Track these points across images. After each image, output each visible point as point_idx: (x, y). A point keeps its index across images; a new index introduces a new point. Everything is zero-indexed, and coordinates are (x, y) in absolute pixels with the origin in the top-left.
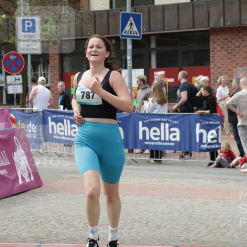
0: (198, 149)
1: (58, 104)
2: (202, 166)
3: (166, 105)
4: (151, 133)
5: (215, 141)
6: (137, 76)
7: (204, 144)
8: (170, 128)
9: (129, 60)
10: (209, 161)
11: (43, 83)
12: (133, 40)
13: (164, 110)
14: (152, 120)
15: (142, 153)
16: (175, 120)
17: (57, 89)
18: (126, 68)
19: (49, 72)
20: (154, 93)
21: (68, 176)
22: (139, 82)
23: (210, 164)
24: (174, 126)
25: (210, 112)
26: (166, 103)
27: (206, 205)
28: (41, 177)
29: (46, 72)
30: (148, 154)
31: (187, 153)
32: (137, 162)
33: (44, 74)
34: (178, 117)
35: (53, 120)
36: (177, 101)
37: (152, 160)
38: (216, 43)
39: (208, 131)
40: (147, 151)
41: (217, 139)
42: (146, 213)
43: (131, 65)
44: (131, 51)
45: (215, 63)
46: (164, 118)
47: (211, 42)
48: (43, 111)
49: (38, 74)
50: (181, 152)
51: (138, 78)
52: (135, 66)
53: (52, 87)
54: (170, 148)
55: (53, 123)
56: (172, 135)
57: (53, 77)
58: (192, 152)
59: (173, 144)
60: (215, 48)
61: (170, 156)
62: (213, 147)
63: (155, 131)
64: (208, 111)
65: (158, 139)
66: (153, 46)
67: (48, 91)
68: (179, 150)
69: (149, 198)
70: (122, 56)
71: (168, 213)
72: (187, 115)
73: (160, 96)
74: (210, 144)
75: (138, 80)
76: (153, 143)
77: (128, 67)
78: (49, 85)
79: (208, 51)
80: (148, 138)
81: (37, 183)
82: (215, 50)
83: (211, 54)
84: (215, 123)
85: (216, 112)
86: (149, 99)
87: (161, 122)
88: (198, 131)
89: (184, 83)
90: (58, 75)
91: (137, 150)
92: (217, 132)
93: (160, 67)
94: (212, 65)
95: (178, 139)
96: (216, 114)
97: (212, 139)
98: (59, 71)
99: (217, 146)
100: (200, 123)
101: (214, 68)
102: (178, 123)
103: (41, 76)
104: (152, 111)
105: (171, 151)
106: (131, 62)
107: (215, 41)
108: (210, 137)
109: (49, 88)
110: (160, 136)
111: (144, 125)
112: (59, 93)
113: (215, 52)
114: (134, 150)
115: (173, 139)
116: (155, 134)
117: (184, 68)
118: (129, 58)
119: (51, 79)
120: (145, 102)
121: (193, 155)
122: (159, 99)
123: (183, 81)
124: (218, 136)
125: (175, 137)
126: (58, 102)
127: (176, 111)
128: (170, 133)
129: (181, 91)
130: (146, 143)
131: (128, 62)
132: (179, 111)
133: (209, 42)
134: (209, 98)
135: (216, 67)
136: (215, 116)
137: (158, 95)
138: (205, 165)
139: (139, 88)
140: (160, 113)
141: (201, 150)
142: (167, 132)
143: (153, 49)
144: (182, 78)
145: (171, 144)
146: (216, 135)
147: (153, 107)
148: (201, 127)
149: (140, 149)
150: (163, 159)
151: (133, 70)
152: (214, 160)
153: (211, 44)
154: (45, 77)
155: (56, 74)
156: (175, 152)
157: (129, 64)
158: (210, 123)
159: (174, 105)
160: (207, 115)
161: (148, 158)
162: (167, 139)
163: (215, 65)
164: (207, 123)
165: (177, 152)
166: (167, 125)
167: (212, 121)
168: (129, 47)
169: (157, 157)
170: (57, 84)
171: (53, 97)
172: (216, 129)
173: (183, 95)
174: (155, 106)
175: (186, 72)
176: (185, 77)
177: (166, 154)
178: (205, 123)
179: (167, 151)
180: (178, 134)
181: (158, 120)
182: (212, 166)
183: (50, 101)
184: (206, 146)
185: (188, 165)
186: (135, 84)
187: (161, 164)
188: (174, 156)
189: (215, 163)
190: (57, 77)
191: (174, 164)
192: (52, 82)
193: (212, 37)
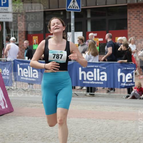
0: (119, 86)
1: (24, 56)
2: (122, 98)
3: (98, 57)
4: (87, 76)
5: (131, 81)
6: (78, 37)
7: (123, 83)
8: (100, 72)
9: (73, 26)
10: (126, 94)
11: (14, 42)
12: (75, 13)
13: (96, 60)
14: (88, 67)
15: (81, 89)
16: (104, 67)
17: (23, 46)
18: (70, 31)
19: (18, 34)
20: (89, 48)
21: (31, 104)
22: (79, 41)
23: (128, 97)
24: (103, 71)
25: (128, 62)
26: (97, 55)
27: (125, 124)
28: (12, 105)
29: (16, 34)
30: (85, 90)
31: (112, 89)
32: (78, 95)
33: (15, 35)
34: (106, 65)
35: (20, 66)
36: (105, 53)
37: (88, 94)
38: (131, 14)
39: (126, 74)
40: (85, 88)
41: (132, 79)
42: (84, 130)
43: (74, 29)
44: (74, 20)
45: (131, 28)
46: (96, 65)
47: (128, 13)
48: (14, 61)
49: (10, 35)
50: (107, 88)
51: (79, 38)
52: (76, 30)
53: (20, 44)
54: (100, 85)
55: (21, 69)
56: (102, 77)
57: (21, 37)
58: (115, 88)
59: (102, 83)
60: (131, 18)
61: (100, 91)
62: (130, 85)
63: (90, 74)
64: (126, 61)
65: (92, 79)
66: (89, 16)
67: (17, 47)
68: (107, 87)
69: (86, 119)
70: (67, 23)
71: (99, 130)
72: (112, 63)
73: (94, 50)
74: (127, 83)
75: (78, 39)
76: (88, 82)
77: (72, 31)
78: (18, 43)
79: (126, 19)
80: (85, 79)
81: (10, 110)
82: (131, 19)
83: (128, 22)
84: (131, 69)
85: (132, 61)
86: (86, 52)
87: (94, 68)
88: (119, 74)
89: (110, 42)
90: (24, 36)
91: (78, 87)
92: (132, 75)
93: (93, 30)
94: (129, 29)
95: (105, 79)
96: (131, 62)
97: (129, 80)
98: (25, 34)
99: (132, 84)
100: (121, 68)
101: (130, 31)
102: (105, 68)
103: (13, 36)
104: (88, 61)
105: (101, 88)
106: (74, 27)
107: (131, 13)
108: (127, 78)
109: (17, 45)
110: (93, 78)
111: (82, 70)
112: (25, 49)
113: (131, 20)
114: (76, 87)
115: (102, 80)
116: (90, 76)
117: (110, 31)
118: (72, 24)
119: (19, 39)
120: (83, 54)
121: (116, 90)
122: (93, 52)
123: (109, 40)
124: (133, 77)
125: (103, 78)
126: (24, 54)
127: (104, 60)
128: (100, 75)
129: (108, 47)
130: (84, 82)
131: (72, 27)
132: (107, 60)
133: (127, 13)
134: (126, 51)
135: (131, 30)
136: (130, 64)
137: (92, 50)
138: (124, 97)
139: (79, 45)
140: (93, 62)
141: (121, 87)
142: (98, 75)
143: (89, 18)
144: (108, 38)
145: (101, 83)
146: (132, 77)
147: (89, 58)
148: (121, 72)
149: (80, 86)
150: (95, 93)
151: (75, 33)
152: (130, 94)
153: (128, 15)
154: (15, 37)
155: (23, 35)
156: (104, 88)
157: (73, 28)
158: (128, 68)
159: (103, 56)
160: (125, 63)
161: (85, 93)
162: (98, 80)
163: (131, 29)
164: (125, 68)
165: (105, 88)
166: (98, 70)
167: (128, 67)
168: (73, 17)
169: (91, 92)
170: (24, 42)
171: (21, 51)
172: (132, 72)
173: (109, 50)
174: (90, 57)
175: (111, 34)
176: (110, 37)
177: (97, 89)
178: (124, 69)
179: (99, 88)
180: (105, 76)
181: (92, 66)
182: (129, 98)
183: (18, 54)
184: (124, 84)
185: (112, 97)
186: (77, 42)
187: (94, 96)
188: (103, 91)
189: (131, 96)
190: (24, 37)
191: (103, 96)
192: (20, 41)
193: (129, 10)
